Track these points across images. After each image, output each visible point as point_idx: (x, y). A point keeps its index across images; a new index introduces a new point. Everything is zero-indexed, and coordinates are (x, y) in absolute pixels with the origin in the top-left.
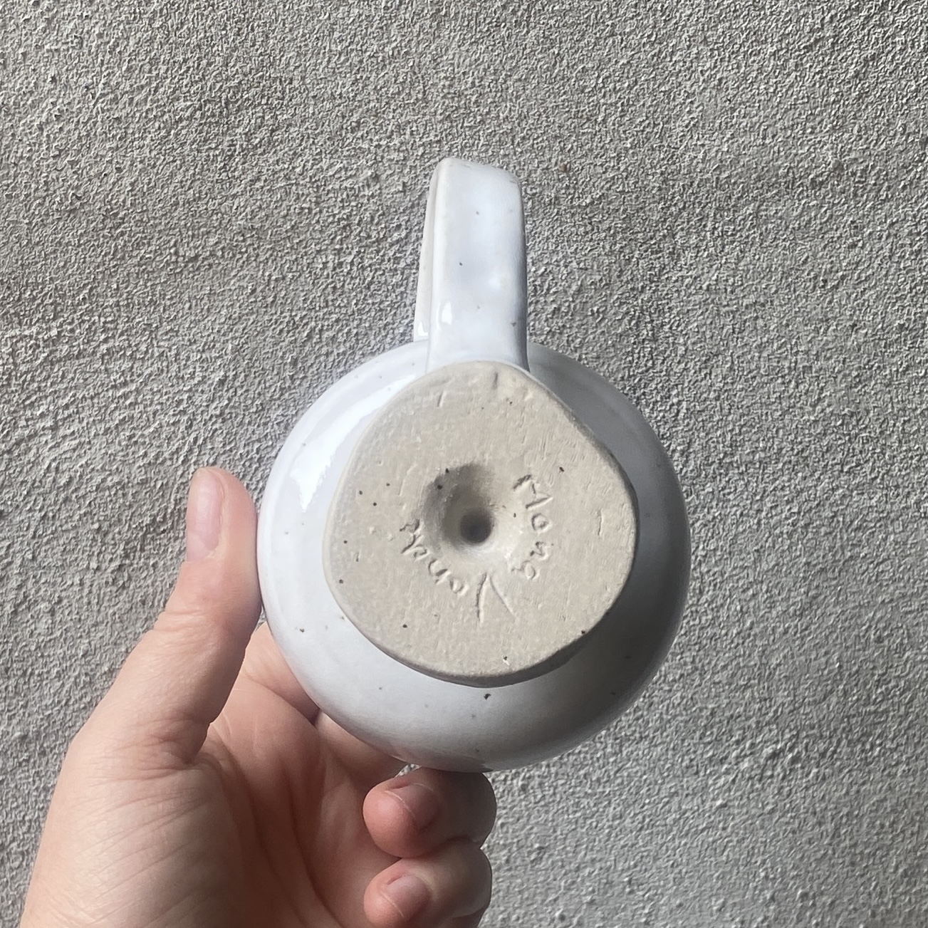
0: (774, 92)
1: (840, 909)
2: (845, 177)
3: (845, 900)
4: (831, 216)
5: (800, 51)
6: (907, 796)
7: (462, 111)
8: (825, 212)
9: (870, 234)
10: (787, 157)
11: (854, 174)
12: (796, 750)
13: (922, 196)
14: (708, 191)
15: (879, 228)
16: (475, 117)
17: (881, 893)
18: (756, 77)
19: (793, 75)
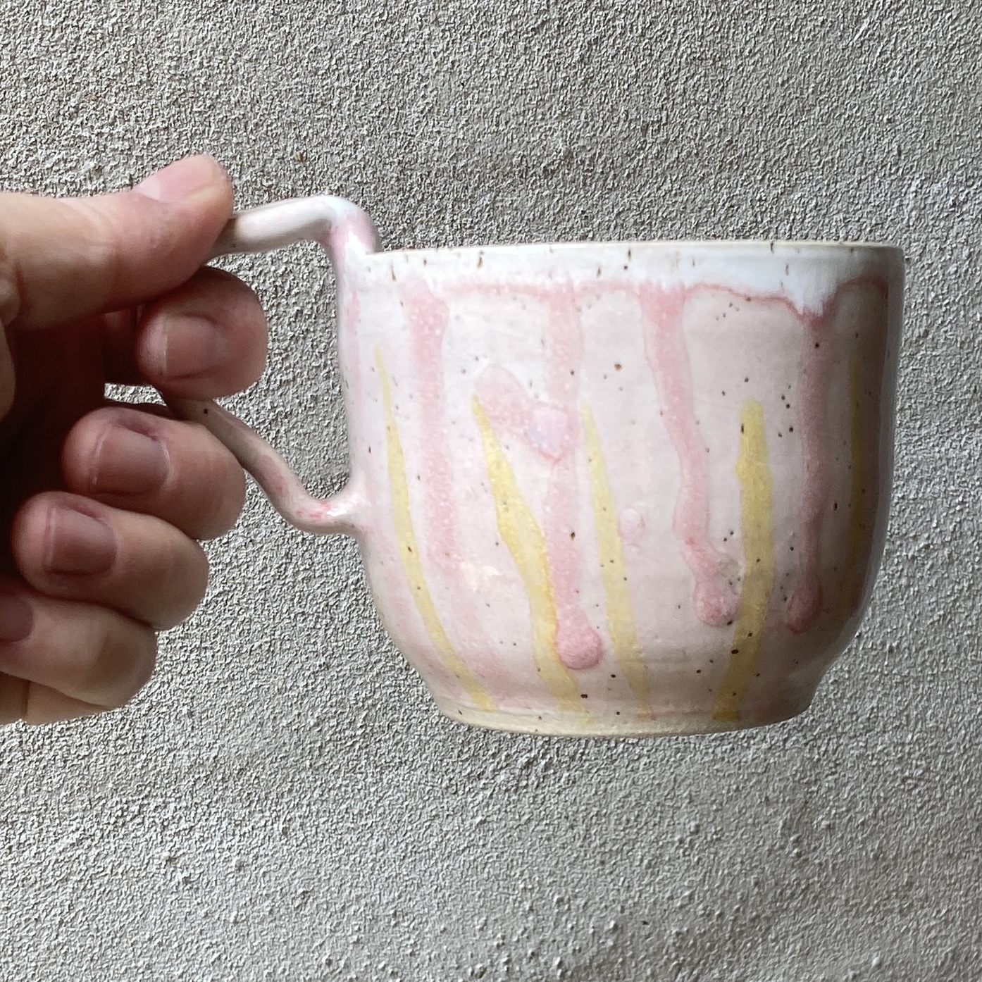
0: (505, 76)
1: (592, 909)
2: (575, 166)
3: (597, 899)
4: (563, 206)
5: (528, 33)
6: (649, 788)
7: (190, 95)
8: (558, 201)
9: (600, 224)
10: (520, 145)
11: (583, 162)
12: (548, 756)
13: (645, 185)
14: (445, 181)
15: (607, 218)
16: (204, 102)
17: (629, 887)
18: (488, 60)
19: (523, 58)
